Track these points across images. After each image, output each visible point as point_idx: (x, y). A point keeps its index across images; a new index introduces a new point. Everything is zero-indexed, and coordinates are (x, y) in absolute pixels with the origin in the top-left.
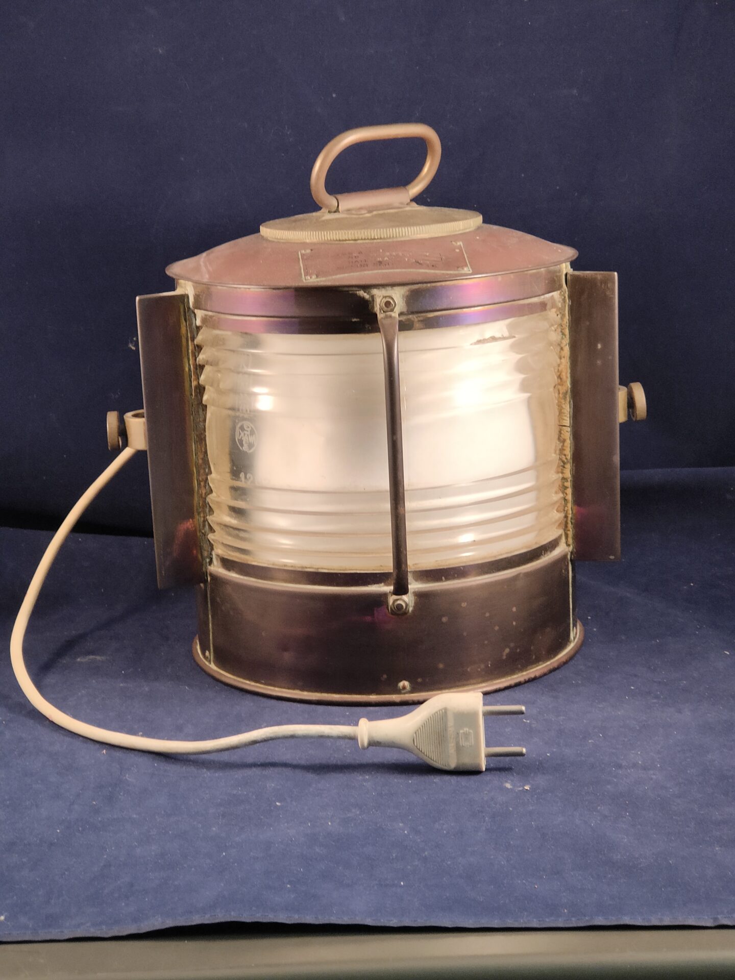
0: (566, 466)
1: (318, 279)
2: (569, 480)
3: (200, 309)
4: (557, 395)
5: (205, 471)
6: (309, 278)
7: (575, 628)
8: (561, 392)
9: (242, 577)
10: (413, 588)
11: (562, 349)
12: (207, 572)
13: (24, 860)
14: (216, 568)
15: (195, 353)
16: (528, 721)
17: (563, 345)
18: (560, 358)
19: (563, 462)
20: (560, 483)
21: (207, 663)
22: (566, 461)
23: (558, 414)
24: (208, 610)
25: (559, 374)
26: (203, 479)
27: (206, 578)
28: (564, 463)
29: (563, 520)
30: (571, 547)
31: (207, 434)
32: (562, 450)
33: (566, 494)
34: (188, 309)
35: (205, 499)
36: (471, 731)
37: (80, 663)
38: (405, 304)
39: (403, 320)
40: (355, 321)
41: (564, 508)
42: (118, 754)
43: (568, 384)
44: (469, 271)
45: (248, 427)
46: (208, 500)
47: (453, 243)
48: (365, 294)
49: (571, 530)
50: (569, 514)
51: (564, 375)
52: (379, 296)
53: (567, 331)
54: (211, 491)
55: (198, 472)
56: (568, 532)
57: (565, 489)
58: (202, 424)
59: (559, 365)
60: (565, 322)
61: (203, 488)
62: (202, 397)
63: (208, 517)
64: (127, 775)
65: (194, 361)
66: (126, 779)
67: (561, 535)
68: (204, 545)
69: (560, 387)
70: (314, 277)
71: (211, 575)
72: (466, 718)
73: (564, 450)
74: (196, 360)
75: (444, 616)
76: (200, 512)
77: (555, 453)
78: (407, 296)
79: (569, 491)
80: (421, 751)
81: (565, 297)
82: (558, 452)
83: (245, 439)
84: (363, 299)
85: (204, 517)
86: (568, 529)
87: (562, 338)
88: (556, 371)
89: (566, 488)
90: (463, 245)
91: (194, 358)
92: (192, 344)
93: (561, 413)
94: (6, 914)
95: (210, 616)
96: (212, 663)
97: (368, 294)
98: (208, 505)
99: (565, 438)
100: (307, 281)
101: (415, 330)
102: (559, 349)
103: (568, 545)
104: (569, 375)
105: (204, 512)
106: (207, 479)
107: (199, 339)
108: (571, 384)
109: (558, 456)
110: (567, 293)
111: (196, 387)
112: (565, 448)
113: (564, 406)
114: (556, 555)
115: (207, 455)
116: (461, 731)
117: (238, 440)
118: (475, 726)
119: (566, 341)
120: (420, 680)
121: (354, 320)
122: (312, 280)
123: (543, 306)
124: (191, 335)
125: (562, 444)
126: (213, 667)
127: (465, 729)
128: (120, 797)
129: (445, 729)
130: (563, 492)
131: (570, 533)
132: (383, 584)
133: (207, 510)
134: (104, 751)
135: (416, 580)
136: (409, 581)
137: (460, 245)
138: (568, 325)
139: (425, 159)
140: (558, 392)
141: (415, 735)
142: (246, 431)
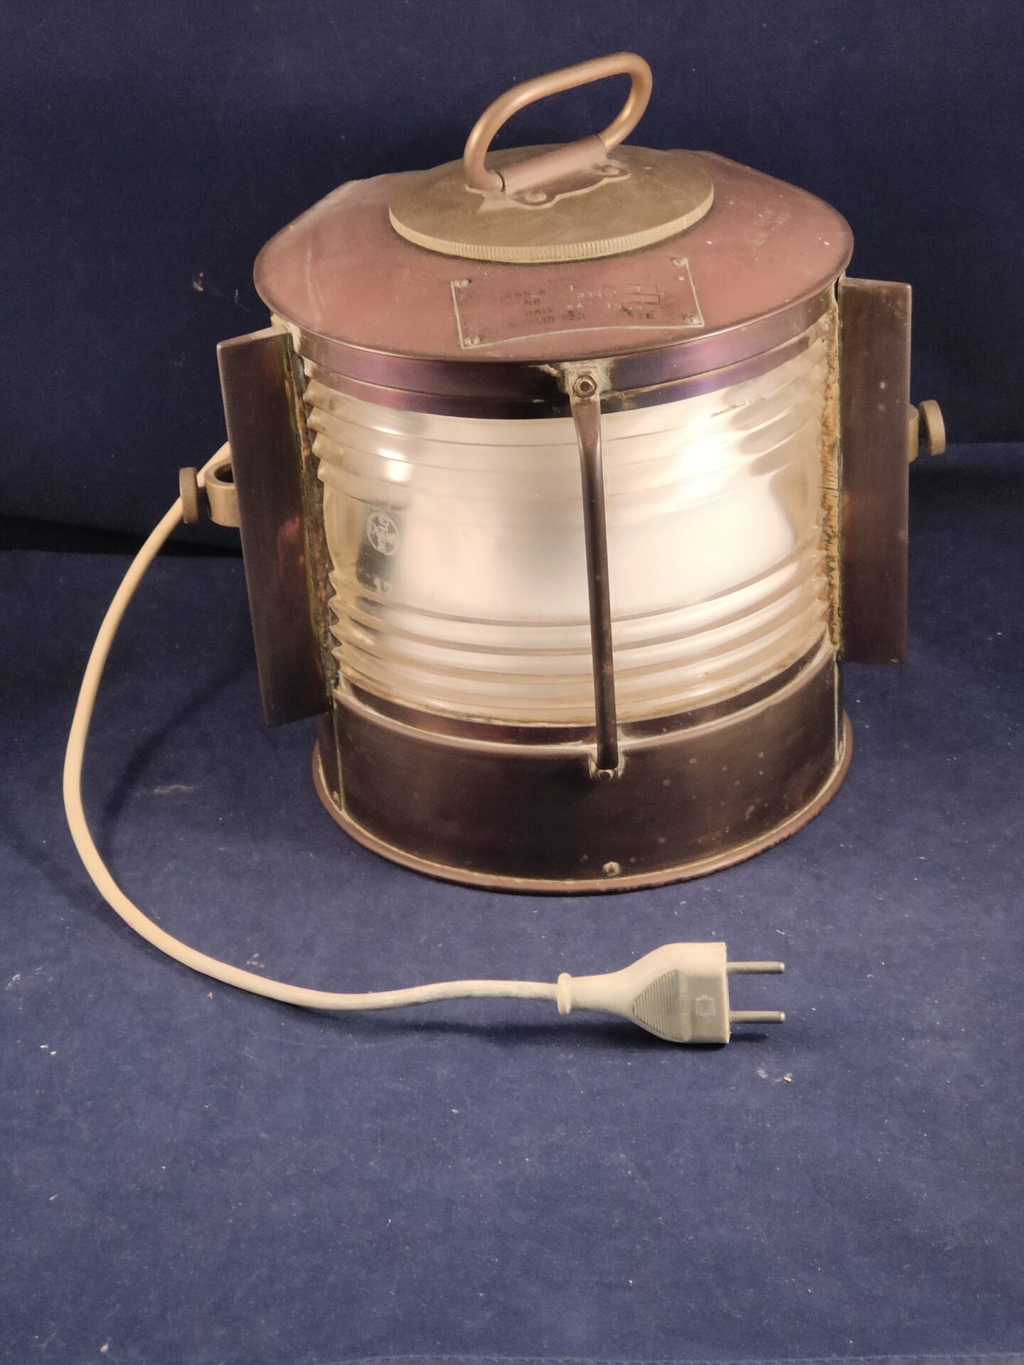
0: (832, 541)
1: (483, 345)
2: (836, 560)
3: (310, 359)
4: (820, 447)
5: (324, 567)
6: (470, 342)
7: (841, 743)
8: (826, 444)
9: (383, 717)
10: (623, 746)
11: (829, 386)
12: (332, 698)
13: (124, 1227)
14: (343, 694)
15: (304, 413)
16: (783, 933)
17: (830, 382)
18: (826, 399)
19: (828, 535)
20: (824, 562)
21: (336, 807)
22: (832, 534)
23: (821, 472)
24: (334, 743)
25: (824, 420)
26: (322, 578)
27: (330, 703)
28: (830, 537)
29: (827, 610)
30: (838, 645)
31: (325, 517)
32: (826, 520)
33: (832, 577)
34: (292, 354)
35: (326, 603)
36: (711, 999)
37: (160, 796)
38: (609, 380)
39: (607, 399)
40: (538, 403)
41: (829, 596)
42: (230, 1000)
43: (837, 434)
44: (701, 324)
45: (385, 522)
46: (329, 604)
47: (675, 262)
48: (552, 369)
49: (838, 623)
50: (836, 604)
51: (831, 422)
52: (572, 375)
53: (836, 364)
54: (334, 592)
55: (315, 570)
56: (835, 626)
57: (830, 572)
58: (317, 505)
59: (824, 410)
60: (833, 351)
61: (323, 590)
62: (316, 469)
63: (330, 627)
64: (246, 1048)
65: (303, 423)
66: (245, 1056)
67: (825, 632)
68: (327, 664)
69: (825, 438)
70: (476, 341)
71: (338, 702)
72: (704, 983)
73: (830, 520)
74: (306, 422)
75: (665, 778)
76: (320, 621)
77: (817, 523)
78: (612, 369)
79: (836, 574)
80: (644, 1022)
81: (834, 317)
82: (821, 522)
83: (380, 537)
84: (548, 376)
85: (325, 627)
86: (834, 622)
87: (830, 372)
88: (820, 416)
89: (832, 569)
90: (690, 264)
91: (303, 420)
92: (299, 402)
93: (826, 471)
94: (110, 1339)
95: (338, 751)
96: (343, 810)
97: (555, 368)
98: (329, 611)
99: (832, 504)
100: (467, 348)
101: (623, 410)
102: (824, 386)
103: (834, 643)
104: (838, 422)
105: (326, 621)
106: (327, 577)
107: (310, 394)
108: (841, 434)
109: (822, 528)
110: (838, 311)
111: (308, 458)
112: (831, 518)
113: (830, 462)
114: (819, 663)
115: (327, 546)
116: (698, 999)
117: (371, 535)
118: (716, 992)
119: (835, 377)
120: (633, 860)
121: (536, 401)
122: (472, 347)
123: (803, 344)
124: (297, 390)
125: (827, 512)
126: (344, 816)
127: (703, 997)
128: (240, 1094)
129: (676, 995)
130: (828, 575)
131: (838, 627)
132: (581, 741)
133: (329, 618)
134: (211, 995)
135: (627, 735)
136: (618, 737)
137: (685, 266)
138: (837, 354)
139: (628, 92)
140: (822, 443)
141: (635, 1004)
142: (382, 525)
